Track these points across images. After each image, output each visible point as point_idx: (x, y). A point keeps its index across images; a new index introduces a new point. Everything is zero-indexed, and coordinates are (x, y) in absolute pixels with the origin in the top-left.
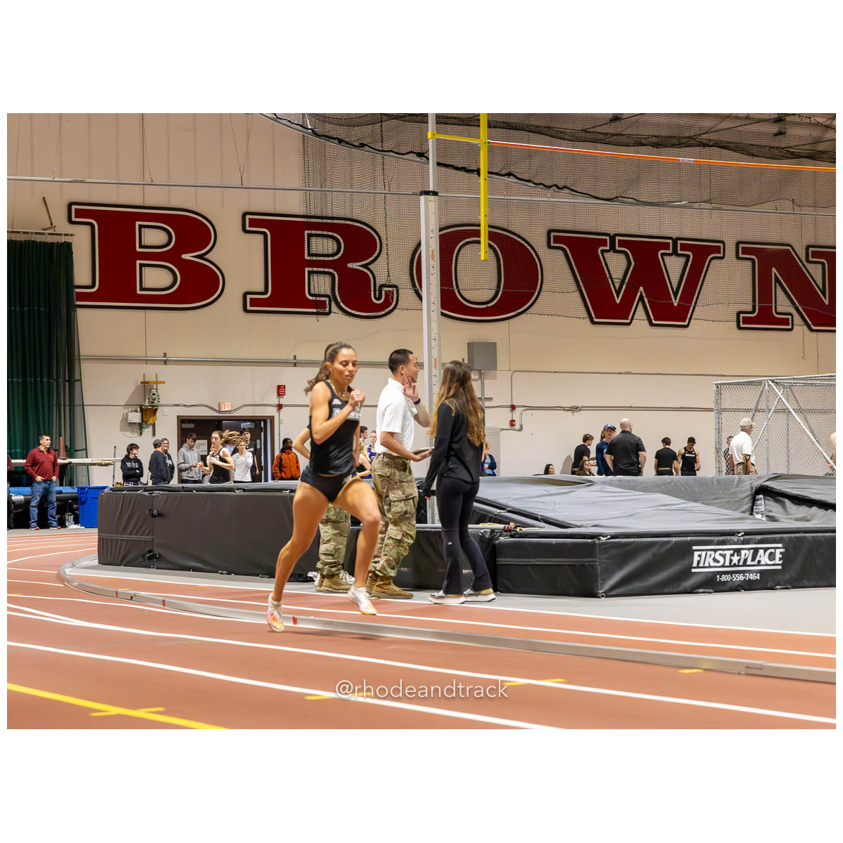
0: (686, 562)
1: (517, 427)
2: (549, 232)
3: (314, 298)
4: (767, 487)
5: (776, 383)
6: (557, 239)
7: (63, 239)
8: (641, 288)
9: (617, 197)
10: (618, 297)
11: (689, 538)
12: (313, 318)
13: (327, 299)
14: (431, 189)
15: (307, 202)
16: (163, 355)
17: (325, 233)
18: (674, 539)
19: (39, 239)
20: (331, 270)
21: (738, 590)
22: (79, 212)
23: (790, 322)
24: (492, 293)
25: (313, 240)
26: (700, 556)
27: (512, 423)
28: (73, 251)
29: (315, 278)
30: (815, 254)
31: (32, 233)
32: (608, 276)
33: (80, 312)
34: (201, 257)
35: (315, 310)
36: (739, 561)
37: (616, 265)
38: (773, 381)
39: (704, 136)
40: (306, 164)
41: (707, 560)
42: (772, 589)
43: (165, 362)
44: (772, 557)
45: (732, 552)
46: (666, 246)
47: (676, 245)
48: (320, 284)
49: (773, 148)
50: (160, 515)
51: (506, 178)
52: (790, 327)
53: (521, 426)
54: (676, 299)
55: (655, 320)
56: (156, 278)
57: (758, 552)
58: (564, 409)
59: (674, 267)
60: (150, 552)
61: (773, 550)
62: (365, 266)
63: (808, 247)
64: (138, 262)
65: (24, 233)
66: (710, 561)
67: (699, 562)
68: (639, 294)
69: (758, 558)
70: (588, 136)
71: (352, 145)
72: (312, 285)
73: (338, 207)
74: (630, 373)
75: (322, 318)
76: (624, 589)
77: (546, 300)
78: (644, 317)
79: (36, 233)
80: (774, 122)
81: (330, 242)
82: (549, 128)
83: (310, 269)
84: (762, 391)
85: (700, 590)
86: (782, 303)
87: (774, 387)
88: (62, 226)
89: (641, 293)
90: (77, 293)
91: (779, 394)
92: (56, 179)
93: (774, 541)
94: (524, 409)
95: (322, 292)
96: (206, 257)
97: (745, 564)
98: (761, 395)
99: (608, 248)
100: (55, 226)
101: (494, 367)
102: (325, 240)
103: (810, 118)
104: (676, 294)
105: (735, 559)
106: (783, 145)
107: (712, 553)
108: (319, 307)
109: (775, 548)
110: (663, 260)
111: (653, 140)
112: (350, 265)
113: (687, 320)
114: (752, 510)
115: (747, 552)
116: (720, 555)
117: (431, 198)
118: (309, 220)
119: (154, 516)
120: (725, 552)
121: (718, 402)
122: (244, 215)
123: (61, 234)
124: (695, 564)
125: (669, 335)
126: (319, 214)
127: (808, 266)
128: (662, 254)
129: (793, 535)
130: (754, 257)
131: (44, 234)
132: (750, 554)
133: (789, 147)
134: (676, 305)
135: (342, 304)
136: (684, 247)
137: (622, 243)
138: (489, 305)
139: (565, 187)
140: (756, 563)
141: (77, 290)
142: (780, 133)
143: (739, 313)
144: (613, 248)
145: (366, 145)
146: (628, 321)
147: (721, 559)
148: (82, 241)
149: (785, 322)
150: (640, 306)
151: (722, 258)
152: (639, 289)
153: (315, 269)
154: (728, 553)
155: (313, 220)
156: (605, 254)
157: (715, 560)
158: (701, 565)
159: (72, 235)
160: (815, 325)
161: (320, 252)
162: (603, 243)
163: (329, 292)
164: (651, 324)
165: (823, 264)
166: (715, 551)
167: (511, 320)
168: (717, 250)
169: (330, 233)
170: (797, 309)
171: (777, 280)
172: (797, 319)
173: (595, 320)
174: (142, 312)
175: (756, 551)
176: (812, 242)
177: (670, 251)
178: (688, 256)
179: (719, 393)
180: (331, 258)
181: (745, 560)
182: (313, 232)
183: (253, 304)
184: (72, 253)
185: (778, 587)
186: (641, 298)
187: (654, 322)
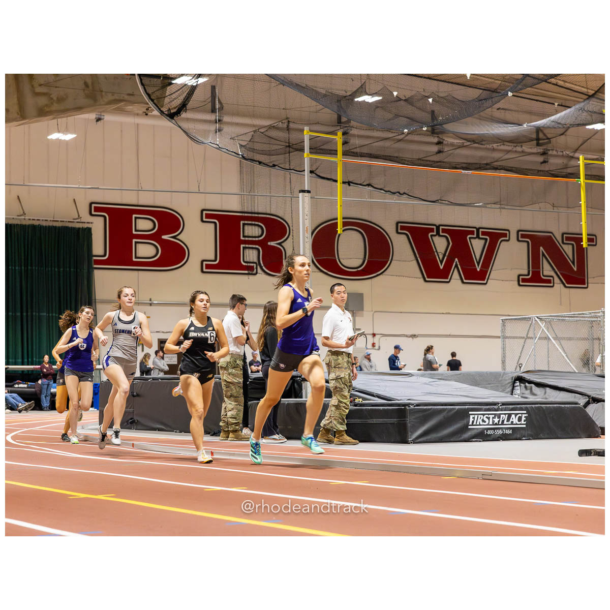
0: (465, 421)
1: (377, 347)
2: (397, 223)
3: (246, 264)
4: (522, 377)
5: (540, 318)
6: (402, 228)
7: (86, 226)
8: (456, 259)
9: (438, 200)
10: (441, 264)
11: (467, 407)
12: (246, 277)
13: (255, 265)
14: (306, 189)
15: (242, 203)
16: (149, 300)
17: (253, 223)
18: (457, 407)
19: (70, 225)
20: (257, 246)
21: (498, 440)
22: (96, 209)
23: (552, 282)
24: (360, 261)
25: (246, 227)
26: (474, 418)
27: (373, 345)
28: (93, 233)
29: (247, 251)
30: (568, 239)
31: (66, 221)
32: (435, 250)
33: (96, 272)
34: (174, 237)
35: (246, 272)
36: (499, 421)
37: (440, 245)
38: (538, 317)
39: (496, 163)
40: (241, 179)
41: (478, 420)
42: (520, 439)
43: (151, 305)
44: (520, 419)
45: (493, 416)
46: (472, 233)
47: (478, 232)
48: (250, 255)
49: (541, 171)
50: (138, 395)
51: (366, 187)
52: (552, 285)
53: (379, 347)
54: (478, 266)
55: (466, 279)
56: (145, 250)
57: (511, 416)
58: (407, 336)
59: (477, 246)
60: (131, 419)
61: (520, 415)
62: (280, 244)
63: (563, 234)
64: (134, 240)
65: (61, 221)
66: (480, 421)
67: (473, 422)
68: (455, 263)
69: (511, 420)
70: (422, 162)
71: (268, 165)
72: (245, 256)
73: (262, 206)
74: (449, 313)
75: (251, 277)
76: (426, 438)
77: (395, 266)
78: (458, 278)
79: (69, 222)
80: (541, 155)
81: (257, 228)
82: (397, 157)
83: (244, 246)
84: (531, 324)
85: (474, 440)
86: (547, 270)
87: (539, 321)
88: (86, 217)
89: (456, 263)
90: (95, 260)
91: (543, 326)
92: (81, 186)
93: (521, 409)
94: (381, 335)
95: (251, 261)
96: (178, 237)
97: (503, 424)
98: (530, 326)
99: (435, 233)
100: (81, 218)
101: (362, 309)
102: (253, 227)
103: (562, 152)
104: (478, 264)
105: (496, 420)
106: (547, 169)
107: (482, 416)
108: (250, 270)
109: (522, 414)
110: (470, 242)
111: (464, 165)
112: (269, 243)
113: (486, 280)
114: (512, 392)
115: (504, 416)
116: (487, 417)
117: (306, 194)
118: (243, 214)
119: (134, 396)
120: (490, 416)
121: (503, 331)
122: (202, 211)
123: (85, 223)
124: (470, 423)
125: (474, 290)
126: (250, 211)
127: (563, 246)
128: (470, 238)
129: (533, 406)
130: (528, 240)
131: (73, 222)
132: (506, 417)
133: (550, 171)
134: (478, 270)
135: (264, 268)
136: (483, 233)
137: (444, 231)
138: (359, 269)
139: (404, 193)
140: (510, 423)
141: (95, 258)
142: (544, 162)
143: (519, 276)
144: (438, 234)
145: (276, 165)
146: (448, 280)
147: (487, 420)
148: (98, 228)
149: (549, 281)
150: (456, 270)
151: (508, 240)
152: (454, 260)
153: (247, 246)
154: (491, 416)
155: (246, 215)
156: (434, 238)
157: (483, 421)
158: (475, 423)
159: (92, 223)
160: (568, 283)
161: (250, 234)
162: (432, 230)
163: (255, 260)
164: (463, 282)
165: (573, 245)
166: (484, 415)
167: (373, 279)
168: (505, 235)
169: (257, 223)
170: (556, 273)
171: (543, 255)
172: (557, 280)
173: (427, 279)
174: (136, 272)
175: (510, 415)
176: (565, 230)
177: (475, 236)
178: (486, 239)
179: (504, 325)
180: (257, 239)
181: (503, 421)
182: (246, 222)
183: (207, 267)
184: (91, 235)
185: (524, 438)
186: (456, 266)
187: (465, 281)
